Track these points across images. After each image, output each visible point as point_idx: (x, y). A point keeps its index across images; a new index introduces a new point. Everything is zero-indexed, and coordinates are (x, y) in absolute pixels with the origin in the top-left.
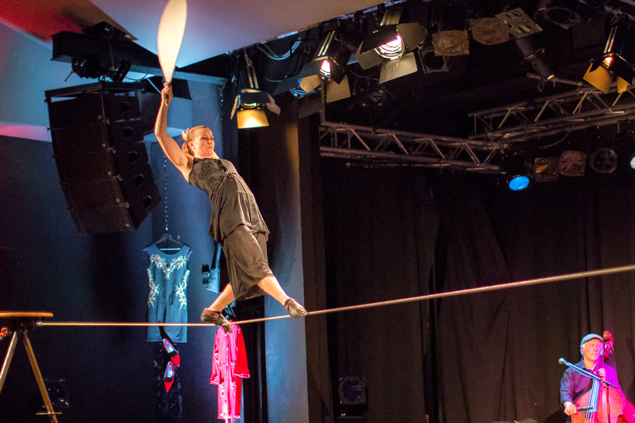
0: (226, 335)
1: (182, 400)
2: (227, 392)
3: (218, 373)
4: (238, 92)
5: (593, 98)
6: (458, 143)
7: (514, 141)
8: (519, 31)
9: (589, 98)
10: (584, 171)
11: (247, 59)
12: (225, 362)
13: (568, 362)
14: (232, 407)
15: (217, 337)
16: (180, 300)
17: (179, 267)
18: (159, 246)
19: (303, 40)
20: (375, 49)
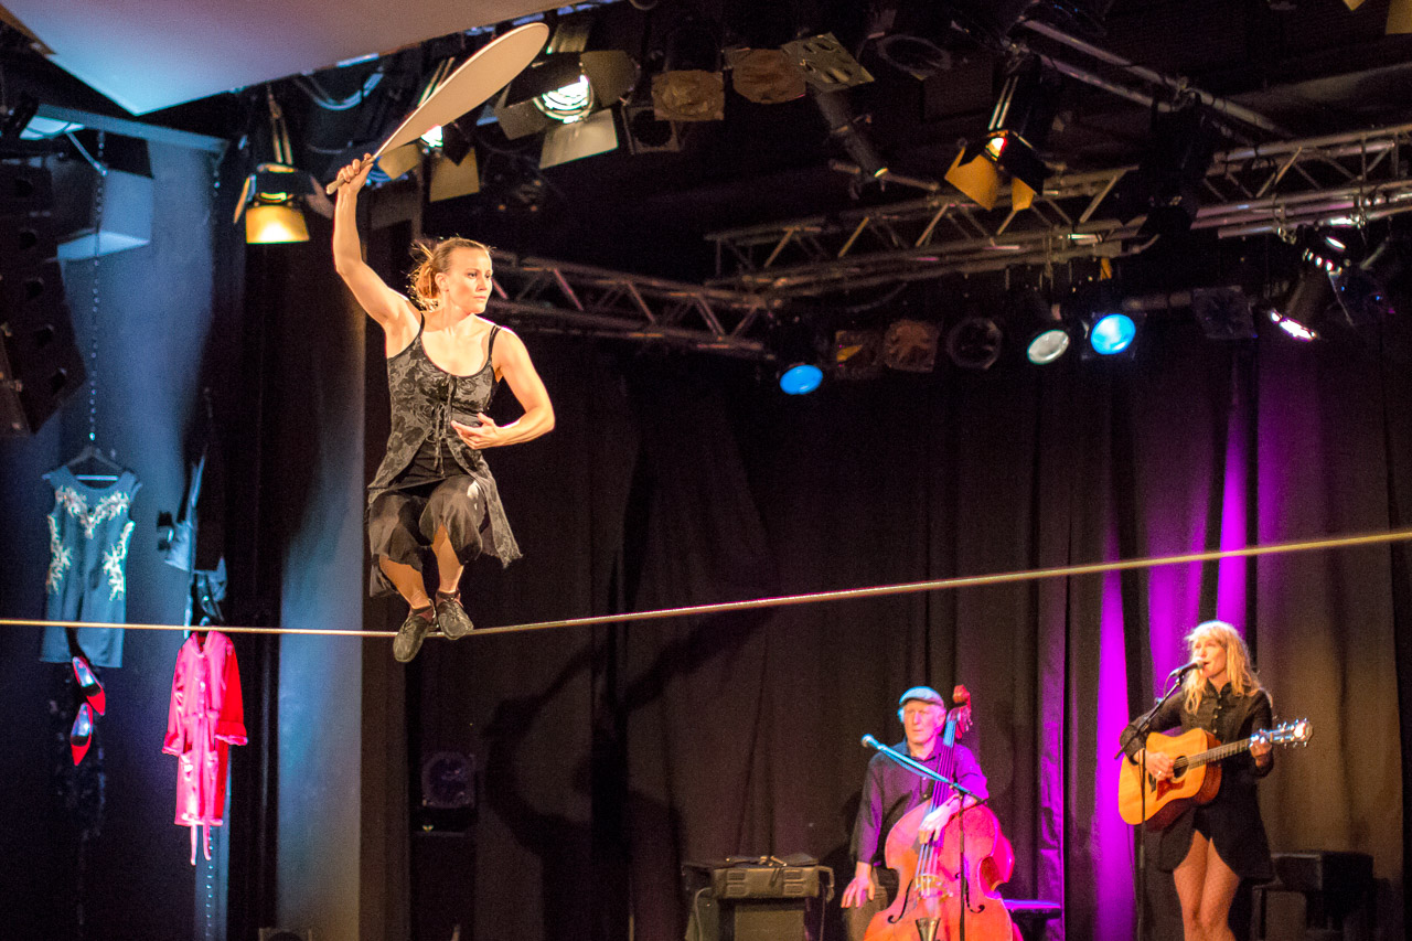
0: (201, 656)
1: (106, 782)
2: (197, 771)
3: (180, 732)
4: (250, 170)
5: (959, 216)
6: (683, 293)
7: (794, 293)
8: (827, 80)
9: (949, 215)
10: (932, 362)
11: (272, 104)
12: (197, 710)
13: (881, 742)
14: (207, 803)
15: (183, 660)
16: (112, 581)
17: (113, 514)
18: (76, 470)
19: (389, 72)
20: (536, 100)
